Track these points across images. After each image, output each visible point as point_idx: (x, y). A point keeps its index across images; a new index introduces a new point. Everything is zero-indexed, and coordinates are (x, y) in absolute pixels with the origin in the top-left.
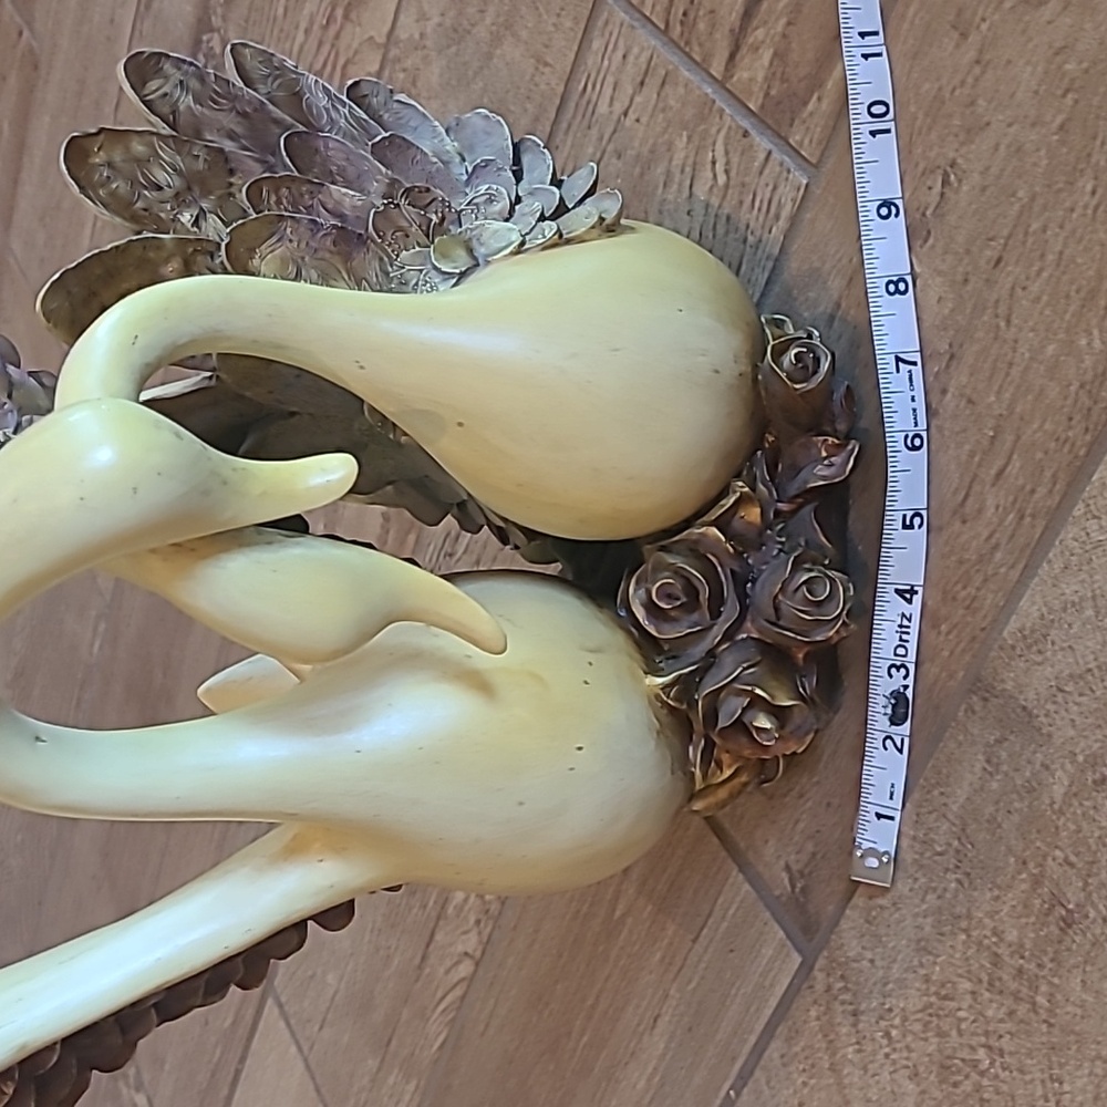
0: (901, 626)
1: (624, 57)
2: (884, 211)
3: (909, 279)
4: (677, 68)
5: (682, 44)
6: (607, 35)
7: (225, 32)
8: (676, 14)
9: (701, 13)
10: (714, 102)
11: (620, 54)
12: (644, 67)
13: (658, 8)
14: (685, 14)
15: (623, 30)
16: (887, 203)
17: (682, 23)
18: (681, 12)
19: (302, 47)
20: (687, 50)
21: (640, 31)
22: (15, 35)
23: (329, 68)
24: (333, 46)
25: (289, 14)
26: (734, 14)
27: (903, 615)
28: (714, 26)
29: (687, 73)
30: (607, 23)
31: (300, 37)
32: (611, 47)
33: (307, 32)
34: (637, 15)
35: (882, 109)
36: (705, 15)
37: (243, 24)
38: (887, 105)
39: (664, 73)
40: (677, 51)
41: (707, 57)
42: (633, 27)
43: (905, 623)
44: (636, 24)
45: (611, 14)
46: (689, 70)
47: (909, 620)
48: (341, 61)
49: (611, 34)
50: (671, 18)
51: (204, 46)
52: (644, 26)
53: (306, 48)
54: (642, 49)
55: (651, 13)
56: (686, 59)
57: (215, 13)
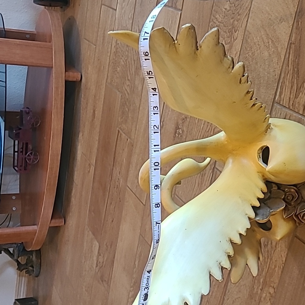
0: (147, 279)
1: (280, 114)
2: (156, 188)
3: (160, 204)
4: (292, 114)
5: (293, 109)
6: (276, 111)
7: (183, 128)
8: (291, 104)
9: (296, 103)
10: (301, 118)
11: (279, 114)
12: (285, 115)
13: (287, 104)
14: (293, 104)
15: (280, 109)
16: (157, 186)
17: (292, 106)
18: (292, 104)
19: (203, 128)
20: (294, 110)
21: (284, 109)
22: (126, 140)
23: (210, 130)
24: (211, 126)
25: (199, 122)
26: (303, 102)
27: (148, 276)
28: (299, 105)
29: (295, 115)
30: (275, 109)
31: (202, 125)
32: (277, 113)
33: (204, 124)
34: (282, 106)
35: (158, 164)
36: (297, 103)
37: (188, 126)
38: (159, 163)
39: (289, 115)
40: (292, 111)
41: (299, 111)
42: (281, 108)
43: (148, 278)
44: (282, 108)
45: (276, 107)
46: (295, 114)
47: (149, 277)
48: (213, 128)
49: (277, 111)
50: (290, 105)
51: (178, 132)
52: (284, 108)
53: (204, 128)
54: (284, 112)
55: (285, 105)
56: (294, 112)
57: (180, 125)
